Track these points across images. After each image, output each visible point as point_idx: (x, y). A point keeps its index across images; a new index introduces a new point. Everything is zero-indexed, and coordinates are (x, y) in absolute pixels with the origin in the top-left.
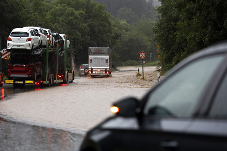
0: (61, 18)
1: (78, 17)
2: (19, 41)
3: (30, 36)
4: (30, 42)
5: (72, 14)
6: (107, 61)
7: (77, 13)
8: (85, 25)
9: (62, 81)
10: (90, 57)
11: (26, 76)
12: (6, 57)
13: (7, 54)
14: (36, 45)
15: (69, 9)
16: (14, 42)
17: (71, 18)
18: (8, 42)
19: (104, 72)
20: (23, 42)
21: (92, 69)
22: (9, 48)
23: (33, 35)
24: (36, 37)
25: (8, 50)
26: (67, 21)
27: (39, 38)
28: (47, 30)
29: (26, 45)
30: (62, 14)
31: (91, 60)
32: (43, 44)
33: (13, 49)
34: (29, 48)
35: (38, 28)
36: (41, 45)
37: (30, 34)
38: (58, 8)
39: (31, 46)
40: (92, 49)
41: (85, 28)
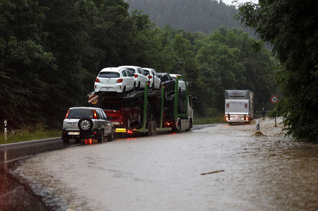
0: (213, 57)
1: (232, 56)
2: (108, 82)
3: (122, 77)
4: (120, 84)
5: (226, 52)
6: (246, 105)
7: (231, 50)
8: (241, 64)
9: (170, 129)
10: (227, 101)
11: (118, 123)
12: (93, 101)
13: (95, 98)
14: (129, 87)
15: (222, 47)
16: (103, 84)
17: (223, 56)
18: (96, 83)
19: (243, 119)
20: (113, 83)
21: (229, 115)
22: (97, 90)
23: (125, 75)
24: (130, 77)
25: (96, 93)
26: (219, 60)
27: (136, 79)
28: (150, 70)
29: (116, 87)
30: (214, 52)
31: (228, 105)
32: (141, 86)
33: (102, 92)
34: (119, 91)
35: (135, 68)
36: (137, 88)
37: (121, 75)
38: (209, 45)
39: (122, 88)
40: (230, 92)
41: (240, 69)
